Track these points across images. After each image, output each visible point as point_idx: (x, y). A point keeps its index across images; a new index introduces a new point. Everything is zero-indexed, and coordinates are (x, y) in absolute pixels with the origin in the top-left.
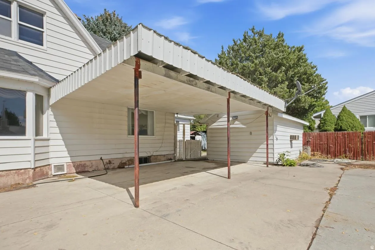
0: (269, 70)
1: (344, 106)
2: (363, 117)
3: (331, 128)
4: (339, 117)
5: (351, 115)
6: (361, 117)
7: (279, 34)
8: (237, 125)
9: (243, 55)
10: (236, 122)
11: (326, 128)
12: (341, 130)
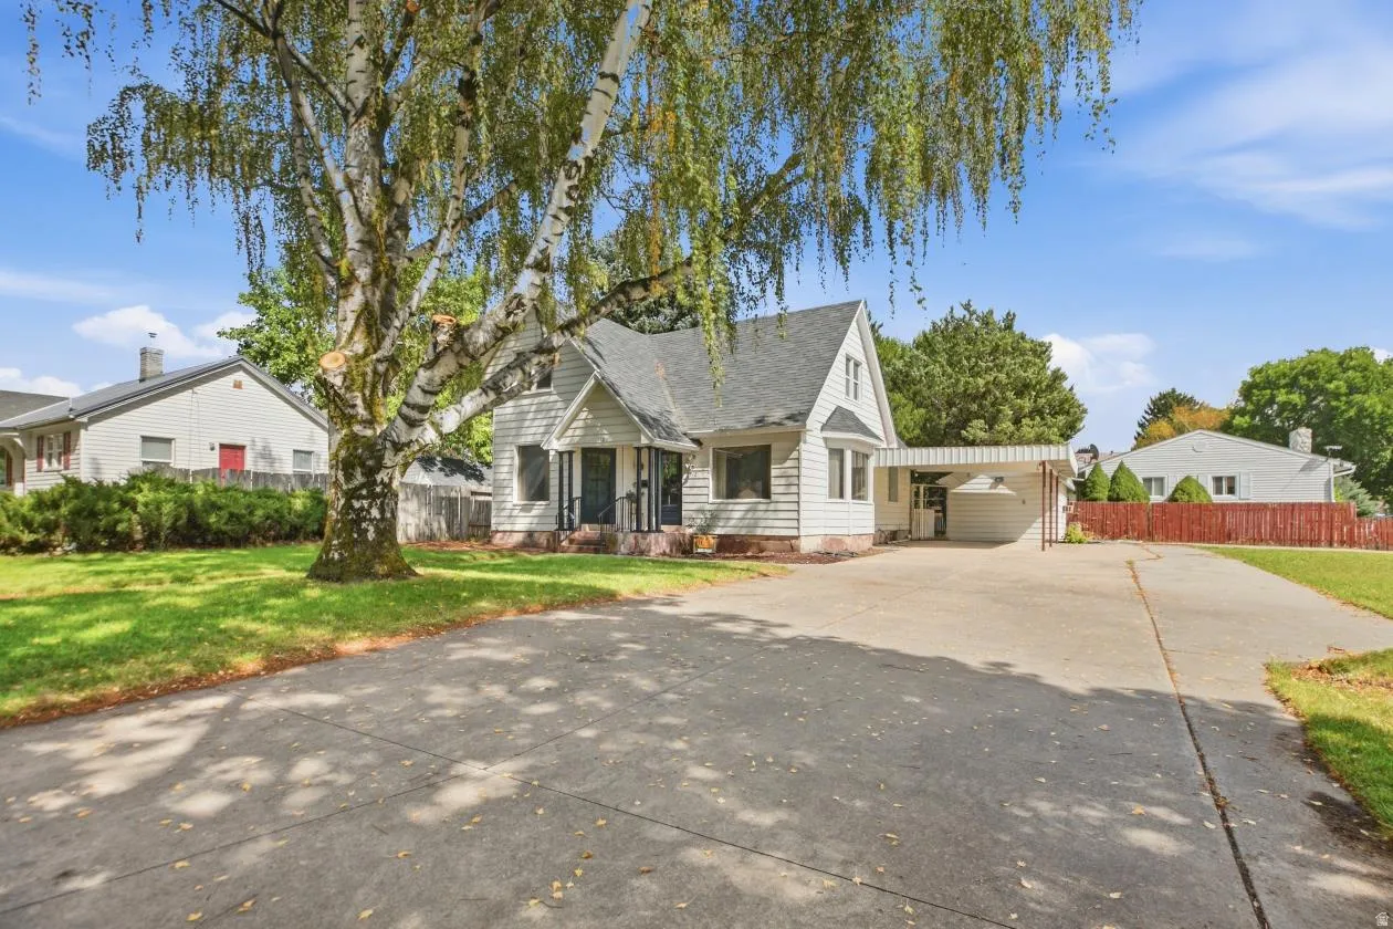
0: (1011, 395)
1: (1122, 463)
2: (1148, 481)
3: (1102, 494)
4: (1114, 478)
5: (1132, 477)
6: (1145, 480)
7: (1008, 314)
8: (1002, 489)
9: (965, 362)
10: (1001, 486)
11: (1096, 495)
12: (1118, 499)
